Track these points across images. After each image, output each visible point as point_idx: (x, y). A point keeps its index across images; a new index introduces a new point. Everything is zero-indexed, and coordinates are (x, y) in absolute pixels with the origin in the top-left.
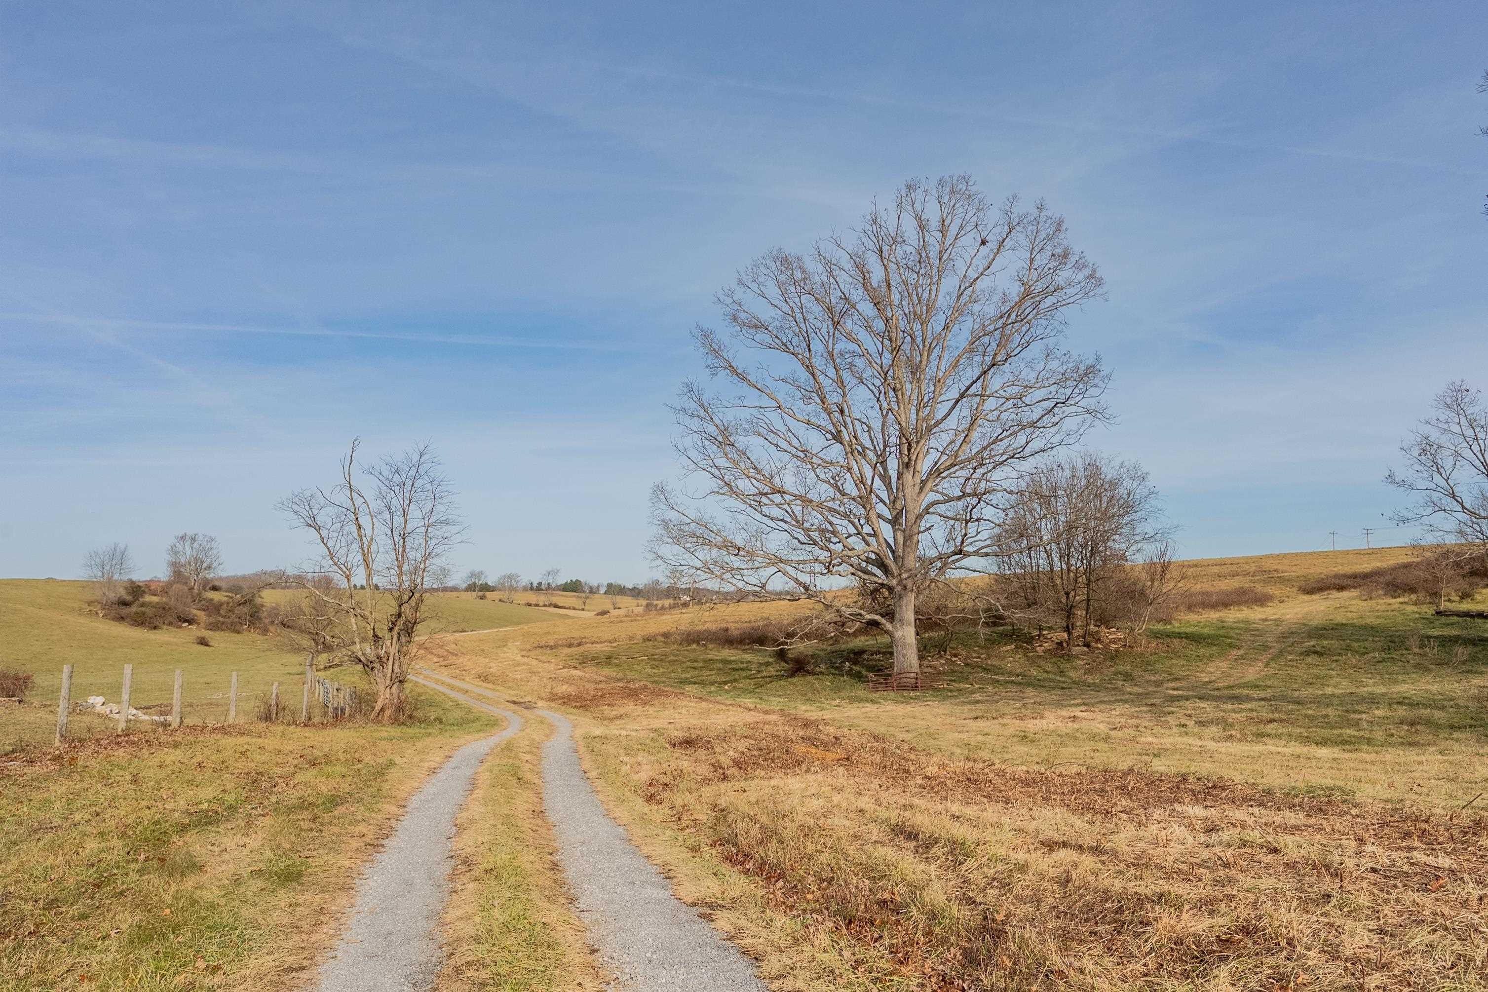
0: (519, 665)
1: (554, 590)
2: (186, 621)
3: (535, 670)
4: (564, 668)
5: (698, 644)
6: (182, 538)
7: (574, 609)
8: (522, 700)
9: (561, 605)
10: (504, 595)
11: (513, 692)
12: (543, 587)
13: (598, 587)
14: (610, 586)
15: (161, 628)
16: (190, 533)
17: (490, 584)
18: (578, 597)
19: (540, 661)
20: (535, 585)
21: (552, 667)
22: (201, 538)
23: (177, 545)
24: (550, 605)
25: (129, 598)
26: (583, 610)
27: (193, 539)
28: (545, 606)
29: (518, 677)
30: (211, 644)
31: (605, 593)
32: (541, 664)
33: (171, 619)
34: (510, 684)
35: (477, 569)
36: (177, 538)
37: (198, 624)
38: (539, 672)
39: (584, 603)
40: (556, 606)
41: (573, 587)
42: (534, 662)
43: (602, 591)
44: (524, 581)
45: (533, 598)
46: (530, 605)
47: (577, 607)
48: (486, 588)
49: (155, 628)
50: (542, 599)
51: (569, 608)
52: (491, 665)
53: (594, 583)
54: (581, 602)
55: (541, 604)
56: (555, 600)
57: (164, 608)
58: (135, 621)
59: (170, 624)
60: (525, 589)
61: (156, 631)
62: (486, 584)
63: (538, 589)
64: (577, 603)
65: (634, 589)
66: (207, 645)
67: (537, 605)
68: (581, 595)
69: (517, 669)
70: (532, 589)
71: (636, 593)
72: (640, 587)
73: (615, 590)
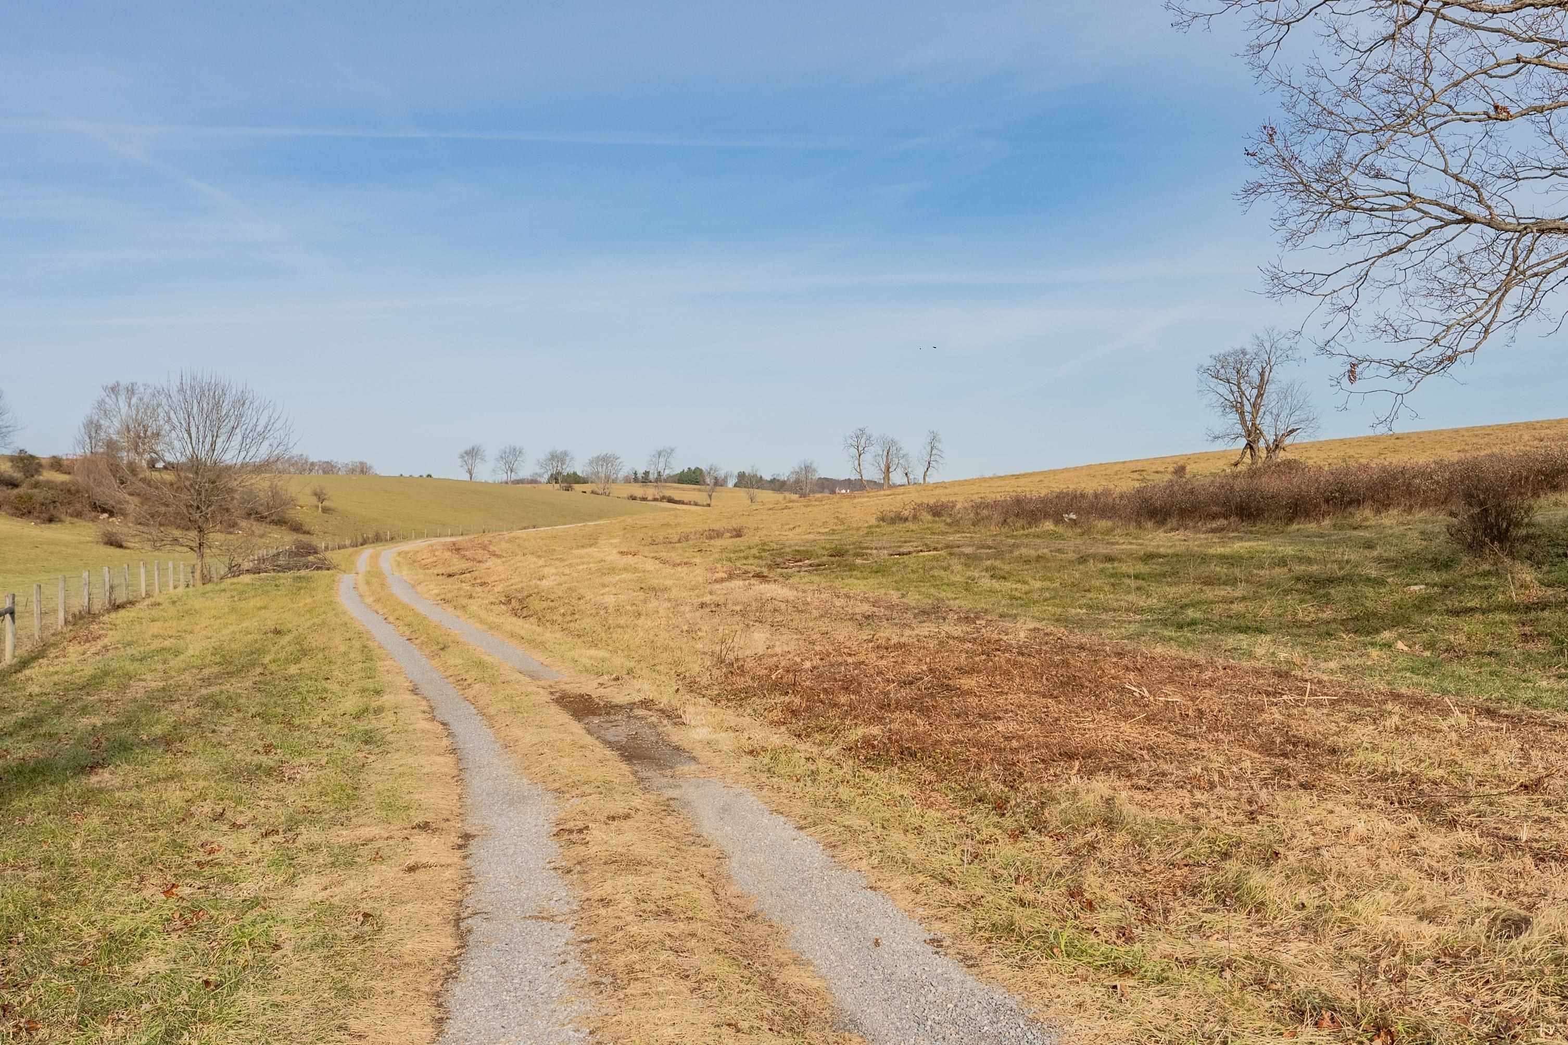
0: (612, 570)
1: (666, 481)
2: (104, 511)
3: (654, 582)
4: (731, 577)
5: (1058, 520)
6: (113, 389)
7: (696, 504)
8: (620, 697)
9: (677, 499)
10: (598, 488)
11: (587, 655)
12: (651, 477)
13: (726, 477)
14: (741, 476)
15: (61, 521)
16: (125, 382)
17: (579, 473)
18: (700, 490)
19: (664, 562)
20: (640, 475)
21: (699, 575)
22: (141, 389)
23: (107, 400)
24: (663, 499)
25: (18, 475)
26: (709, 505)
27: (131, 391)
28: (655, 500)
29: (610, 600)
30: (124, 544)
31: (736, 486)
32: (668, 570)
33: (78, 506)
34: (586, 623)
35: (560, 449)
36: (105, 389)
37: (124, 514)
38: (666, 589)
39: (710, 496)
40: (670, 500)
41: (692, 478)
42: (650, 565)
43: (731, 483)
44: (625, 471)
45: (638, 490)
46: (634, 498)
47: (700, 502)
48: (574, 479)
49: (51, 520)
50: (651, 492)
51: (689, 503)
52: (546, 571)
53: (721, 474)
54: (705, 495)
55: (650, 498)
56: (668, 493)
57: (69, 491)
58: (17, 509)
59: (79, 515)
60: (627, 480)
61: (53, 525)
62: (575, 474)
63: (645, 479)
64: (701, 497)
65: (773, 481)
66: (120, 546)
67: (644, 499)
68: (703, 487)
69: (607, 579)
70: (636, 480)
71: (777, 485)
72: (783, 478)
73: (746, 481)
